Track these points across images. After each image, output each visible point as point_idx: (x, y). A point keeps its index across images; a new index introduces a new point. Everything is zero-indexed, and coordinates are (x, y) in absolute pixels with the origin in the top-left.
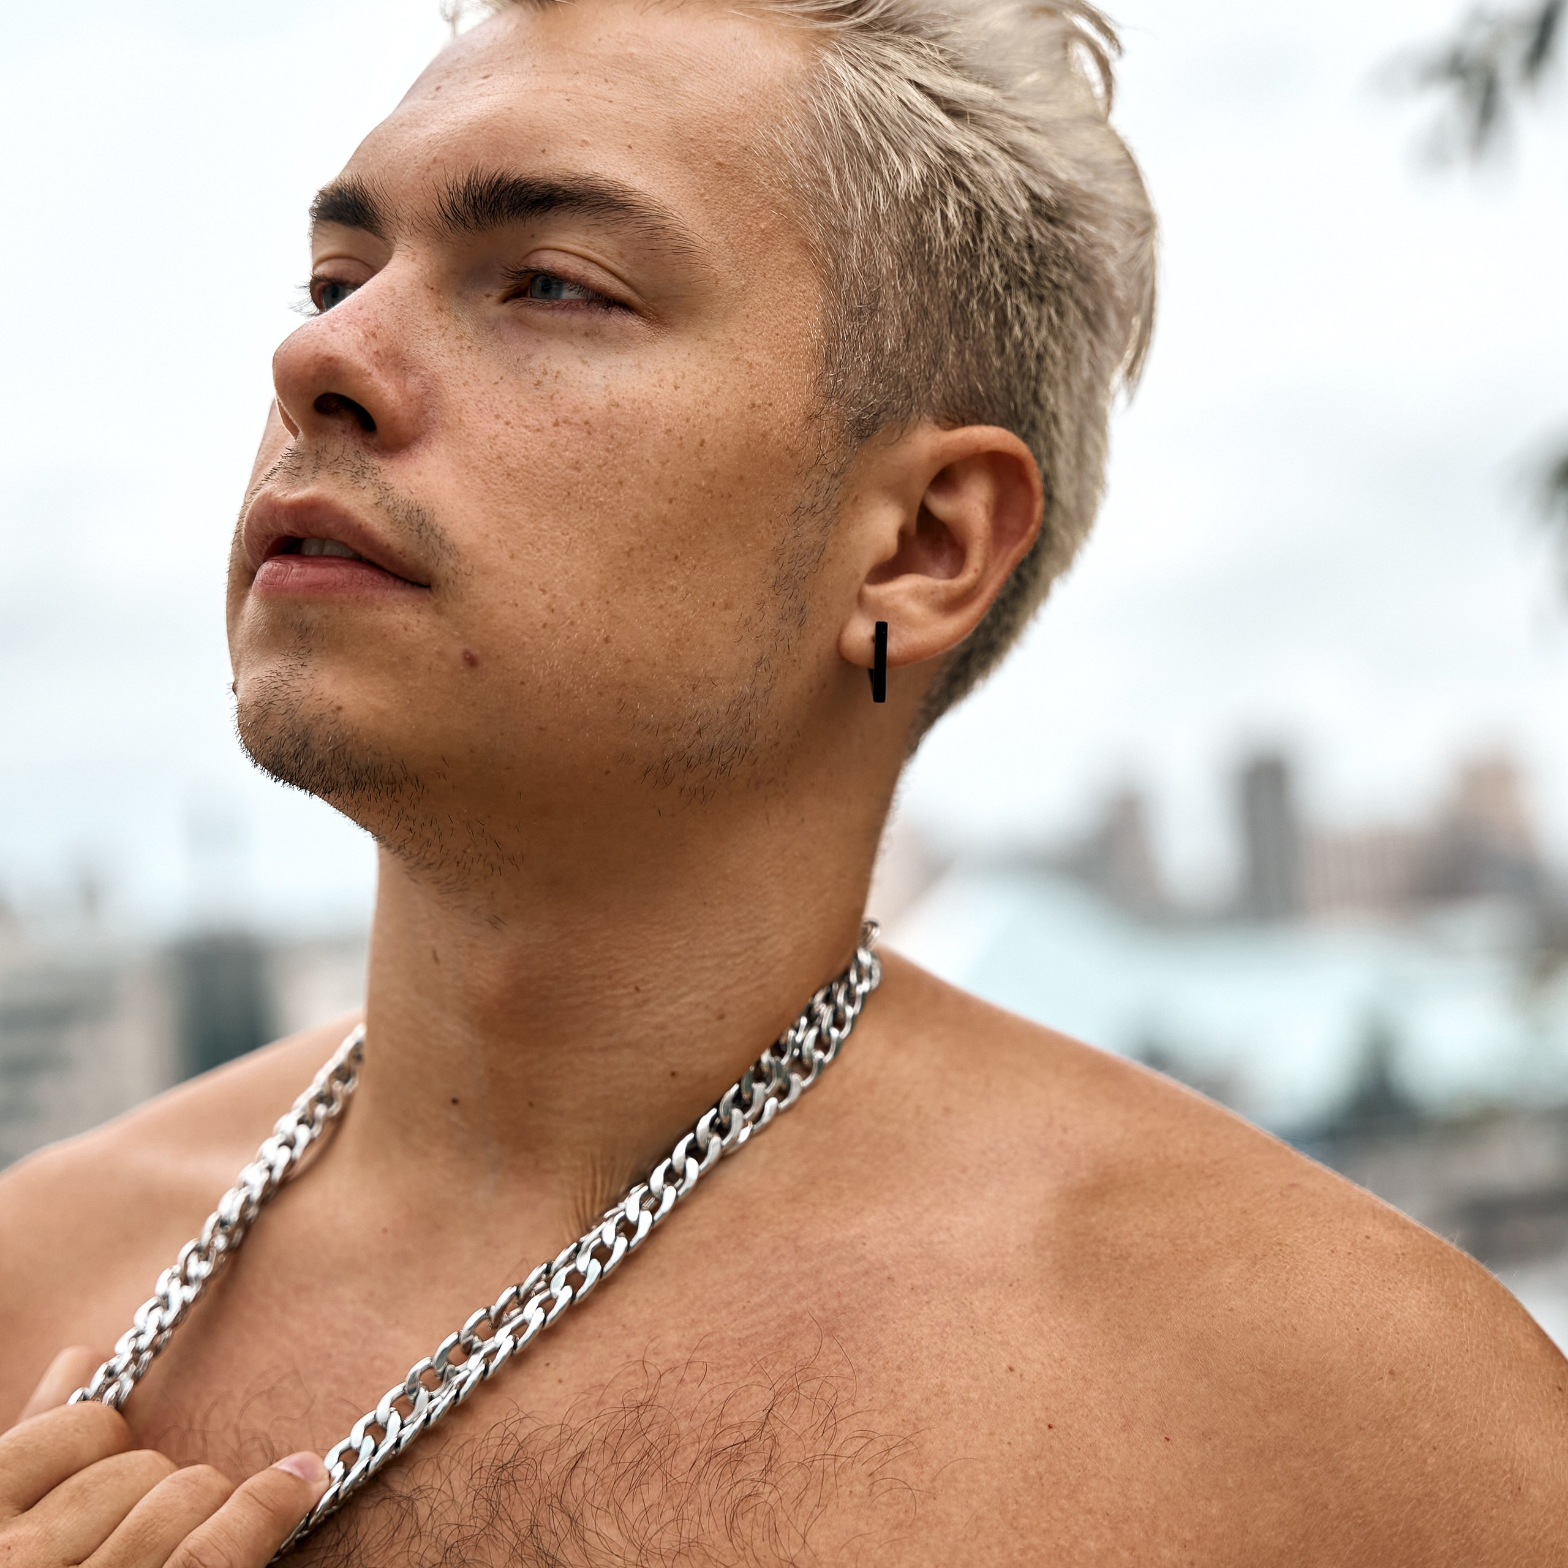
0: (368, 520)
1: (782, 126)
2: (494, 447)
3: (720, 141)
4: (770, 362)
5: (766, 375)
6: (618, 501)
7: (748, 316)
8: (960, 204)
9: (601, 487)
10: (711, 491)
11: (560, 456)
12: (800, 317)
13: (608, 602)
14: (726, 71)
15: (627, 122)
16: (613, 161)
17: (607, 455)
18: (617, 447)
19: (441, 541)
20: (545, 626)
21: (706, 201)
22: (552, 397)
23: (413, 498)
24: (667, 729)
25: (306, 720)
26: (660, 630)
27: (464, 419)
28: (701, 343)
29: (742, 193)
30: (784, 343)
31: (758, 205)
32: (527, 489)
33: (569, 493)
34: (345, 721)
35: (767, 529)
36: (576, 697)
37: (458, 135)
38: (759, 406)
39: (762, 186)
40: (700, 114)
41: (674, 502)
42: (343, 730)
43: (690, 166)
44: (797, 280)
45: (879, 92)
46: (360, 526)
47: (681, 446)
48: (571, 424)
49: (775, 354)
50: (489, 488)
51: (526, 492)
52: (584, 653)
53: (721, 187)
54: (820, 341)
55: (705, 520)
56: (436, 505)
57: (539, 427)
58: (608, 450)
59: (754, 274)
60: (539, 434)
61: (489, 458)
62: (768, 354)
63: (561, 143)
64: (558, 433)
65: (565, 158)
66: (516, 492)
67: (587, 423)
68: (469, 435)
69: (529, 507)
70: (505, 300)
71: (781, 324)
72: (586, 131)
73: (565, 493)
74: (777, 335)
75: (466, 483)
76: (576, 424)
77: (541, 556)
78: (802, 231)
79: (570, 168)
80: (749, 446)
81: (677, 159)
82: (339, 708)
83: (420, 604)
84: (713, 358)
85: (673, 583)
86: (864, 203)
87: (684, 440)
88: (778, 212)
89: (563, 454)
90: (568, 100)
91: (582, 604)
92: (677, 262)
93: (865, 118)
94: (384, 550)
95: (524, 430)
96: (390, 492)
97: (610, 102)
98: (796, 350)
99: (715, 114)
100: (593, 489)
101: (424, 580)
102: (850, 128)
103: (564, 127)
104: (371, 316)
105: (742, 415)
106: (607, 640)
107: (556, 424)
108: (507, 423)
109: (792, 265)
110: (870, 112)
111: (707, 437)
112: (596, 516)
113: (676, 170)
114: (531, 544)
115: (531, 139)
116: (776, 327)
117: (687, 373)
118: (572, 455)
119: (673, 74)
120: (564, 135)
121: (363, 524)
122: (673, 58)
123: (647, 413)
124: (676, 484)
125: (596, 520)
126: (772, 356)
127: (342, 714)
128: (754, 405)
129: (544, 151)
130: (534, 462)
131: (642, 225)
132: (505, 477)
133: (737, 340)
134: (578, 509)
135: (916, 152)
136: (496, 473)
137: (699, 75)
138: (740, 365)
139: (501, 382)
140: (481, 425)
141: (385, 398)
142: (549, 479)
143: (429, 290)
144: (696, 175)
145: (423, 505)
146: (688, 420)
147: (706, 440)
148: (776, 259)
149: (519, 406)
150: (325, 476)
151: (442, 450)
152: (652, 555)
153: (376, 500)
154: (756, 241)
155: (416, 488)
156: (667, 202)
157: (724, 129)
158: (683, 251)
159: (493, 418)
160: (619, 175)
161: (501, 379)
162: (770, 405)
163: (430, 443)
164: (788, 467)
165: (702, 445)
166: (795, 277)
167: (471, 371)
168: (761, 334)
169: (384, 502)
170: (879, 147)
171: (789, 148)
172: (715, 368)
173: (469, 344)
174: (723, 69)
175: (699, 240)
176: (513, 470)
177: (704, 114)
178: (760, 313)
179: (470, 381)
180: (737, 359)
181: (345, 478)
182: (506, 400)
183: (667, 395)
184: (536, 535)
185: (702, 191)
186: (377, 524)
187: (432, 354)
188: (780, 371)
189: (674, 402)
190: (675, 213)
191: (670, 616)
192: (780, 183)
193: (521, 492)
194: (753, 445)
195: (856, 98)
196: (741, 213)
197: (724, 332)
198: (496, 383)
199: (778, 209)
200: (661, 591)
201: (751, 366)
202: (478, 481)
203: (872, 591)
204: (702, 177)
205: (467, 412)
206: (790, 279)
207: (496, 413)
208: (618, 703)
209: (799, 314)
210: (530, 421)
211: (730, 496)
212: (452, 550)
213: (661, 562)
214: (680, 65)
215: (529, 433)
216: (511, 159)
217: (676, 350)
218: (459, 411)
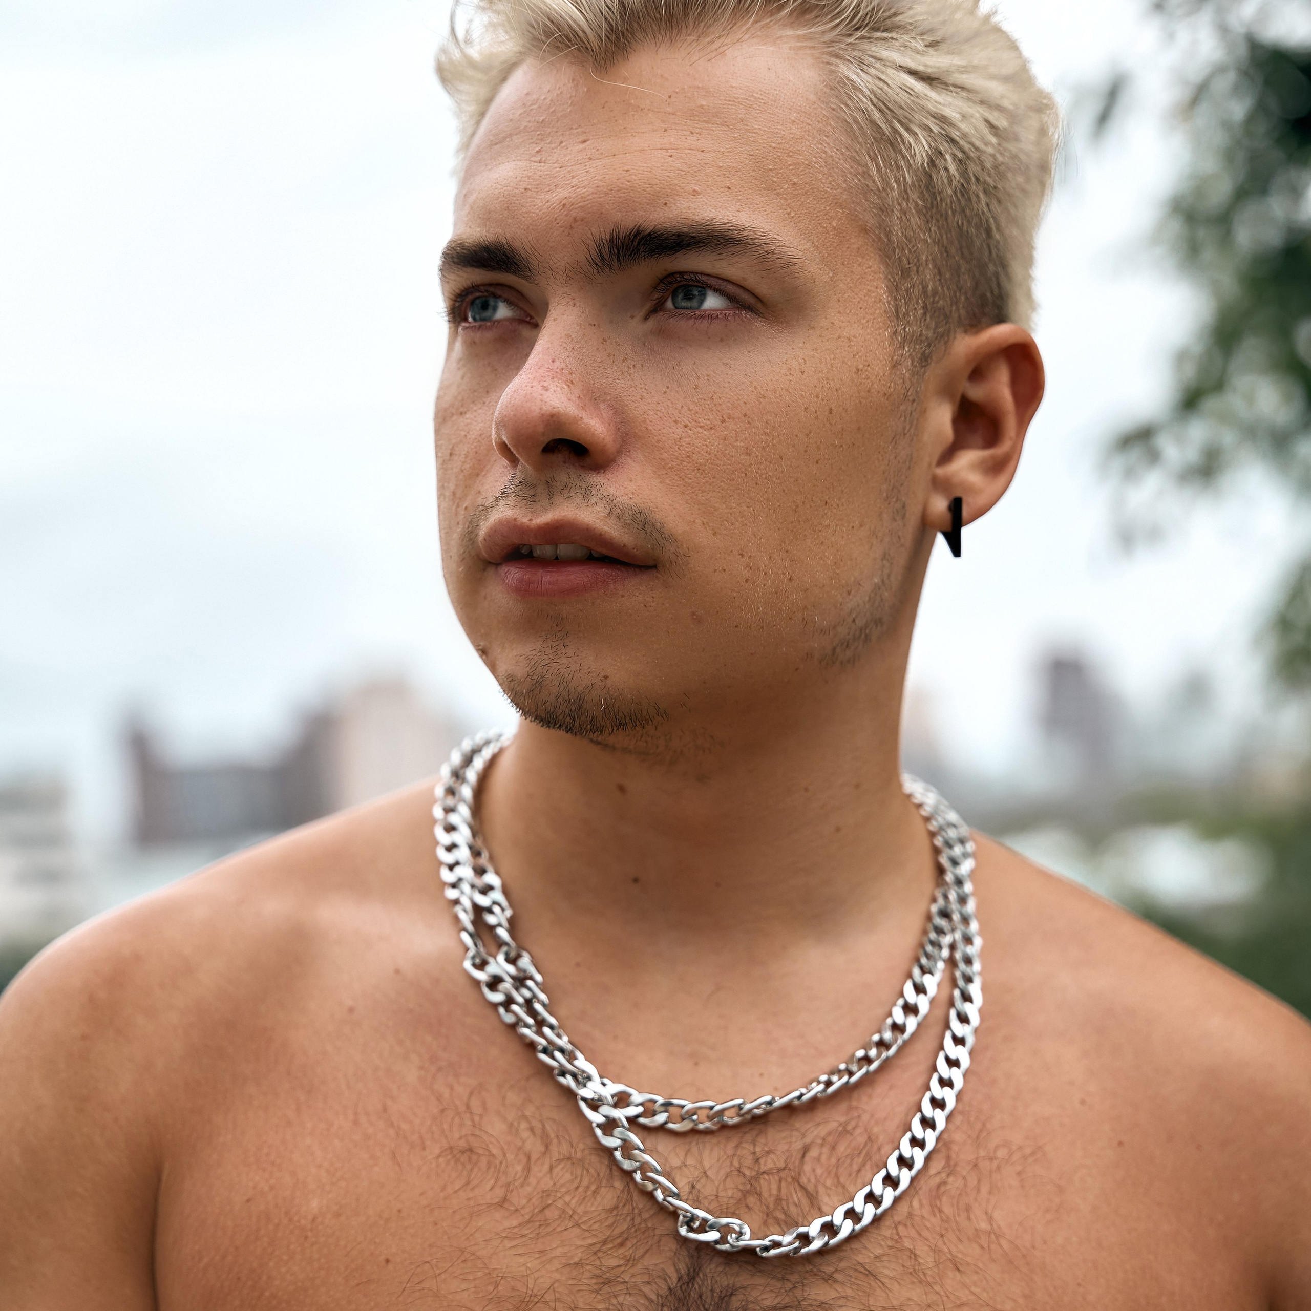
0: (606, 528)
1: (827, 137)
2: (681, 448)
3: (790, 165)
4: (861, 332)
5: (861, 343)
6: (782, 472)
7: (839, 301)
8: (954, 156)
9: (768, 464)
10: (842, 446)
11: (733, 446)
12: (872, 289)
13: (787, 551)
14: (775, 101)
15: (721, 167)
16: (720, 204)
17: (767, 437)
18: (773, 430)
19: (661, 533)
20: (747, 581)
21: (793, 217)
22: (712, 398)
23: (631, 502)
24: (834, 627)
25: (580, 689)
26: (824, 561)
27: (650, 428)
28: (811, 331)
29: (815, 202)
30: (867, 313)
31: (828, 208)
32: (714, 478)
33: (746, 474)
34: (612, 686)
35: (878, 459)
36: (774, 626)
37: (591, 197)
38: (862, 370)
39: (827, 192)
40: (771, 146)
41: (819, 462)
42: (612, 693)
43: (775, 192)
44: (865, 260)
45: (886, 87)
46: (601, 535)
47: (817, 418)
48: (734, 418)
49: (863, 324)
50: (686, 482)
51: (714, 480)
52: (776, 593)
53: (800, 203)
54: (889, 303)
55: (841, 468)
56: (651, 505)
57: (712, 426)
58: (765, 434)
59: (836, 265)
60: (713, 431)
61: (680, 459)
62: (858, 326)
63: (677, 195)
64: (726, 428)
65: (684, 208)
66: (707, 482)
67: (745, 415)
68: (658, 441)
69: (719, 492)
70: (646, 318)
71: (861, 299)
72: (694, 182)
73: (743, 475)
74: (861, 308)
75: (668, 482)
76: (739, 418)
77: (735, 528)
78: (860, 219)
79: (691, 216)
80: (861, 403)
81: (764, 189)
82: (606, 677)
83: (652, 584)
84: (822, 341)
85: (827, 522)
86: (897, 182)
87: (818, 413)
88: (842, 209)
89: (735, 444)
90: (671, 156)
91: (770, 558)
92: (785, 275)
93: (880, 111)
94: (621, 549)
95: (701, 430)
96: (615, 502)
97: (702, 151)
98: (876, 316)
99: (781, 143)
100: (762, 467)
101: (651, 563)
102: (873, 123)
103: (676, 182)
104: (563, 365)
105: (852, 380)
106: (790, 580)
107: (723, 421)
108: (686, 426)
109: (859, 249)
110: (883, 105)
111: (833, 407)
112: (769, 488)
113: (766, 198)
114: (726, 521)
115: (653, 195)
116: (859, 302)
117: (806, 359)
118: (742, 444)
119: (740, 116)
120: (678, 188)
121: (603, 533)
122: (734, 101)
123: (787, 398)
124: (819, 448)
125: (769, 490)
126: (861, 326)
127: (608, 681)
128: (858, 370)
129: (666, 204)
130: (715, 455)
131: (756, 253)
132: (696, 471)
133: (836, 322)
134: (755, 485)
135: (920, 126)
136: (688, 469)
137: (758, 111)
138: (843, 341)
139: (668, 391)
140: (664, 431)
141: (596, 432)
142: (729, 467)
143: (593, 327)
144: (781, 199)
145: (642, 506)
146: (817, 397)
147: (833, 408)
148: (848, 248)
149: (690, 410)
150: (562, 501)
151: (641, 457)
152: (811, 507)
153: (607, 511)
154: (833, 238)
155: (633, 493)
156: (767, 228)
157: (791, 154)
158: (789, 264)
159: (673, 424)
160: (728, 216)
161: (668, 387)
162: (869, 365)
163: (629, 452)
164: (887, 408)
165: (831, 413)
166: (863, 257)
167: (642, 386)
168: (850, 312)
169: (615, 511)
170: (895, 131)
171: (836, 153)
172: (826, 350)
173: (633, 363)
174: (772, 100)
175: (795, 252)
176: (701, 464)
177: (774, 145)
178: (846, 295)
179: (644, 394)
180: (839, 337)
181: (578, 499)
182: (679, 406)
183: (798, 380)
184: (729, 513)
185: (789, 210)
186: (612, 529)
187: (610, 380)
188: (869, 337)
189: (805, 385)
190: (775, 236)
191: (828, 547)
192: (838, 185)
193: (711, 481)
194: (864, 401)
195: (875, 100)
196: (818, 219)
197: (826, 318)
198: (665, 393)
199: (841, 206)
200: (820, 531)
201: (849, 339)
202: (676, 478)
203: (940, 471)
204: (785, 199)
205: (651, 422)
206: (860, 260)
207: (674, 419)
208: (803, 621)
209: (871, 286)
210: (703, 422)
211: (854, 444)
212: (671, 538)
213: (817, 510)
214: (741, 106)
215: (705, 432)
216: (641, 213)
217: (793, 341)
218: (644, 422)
